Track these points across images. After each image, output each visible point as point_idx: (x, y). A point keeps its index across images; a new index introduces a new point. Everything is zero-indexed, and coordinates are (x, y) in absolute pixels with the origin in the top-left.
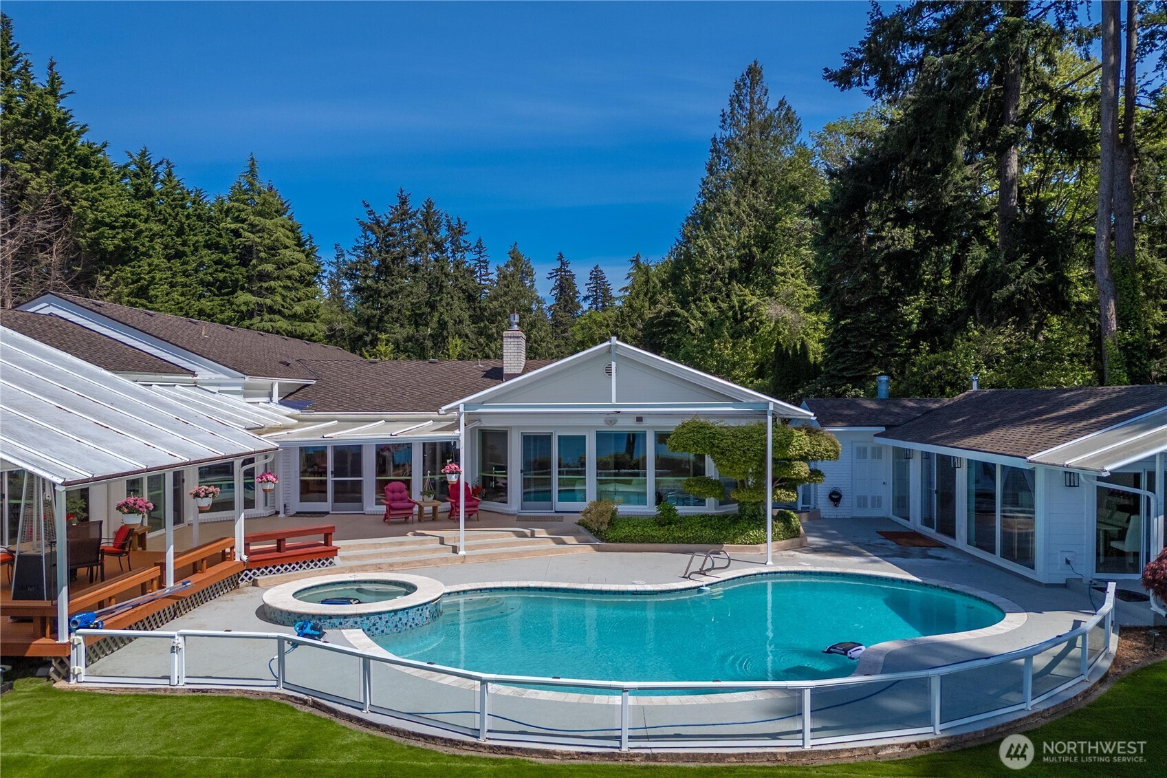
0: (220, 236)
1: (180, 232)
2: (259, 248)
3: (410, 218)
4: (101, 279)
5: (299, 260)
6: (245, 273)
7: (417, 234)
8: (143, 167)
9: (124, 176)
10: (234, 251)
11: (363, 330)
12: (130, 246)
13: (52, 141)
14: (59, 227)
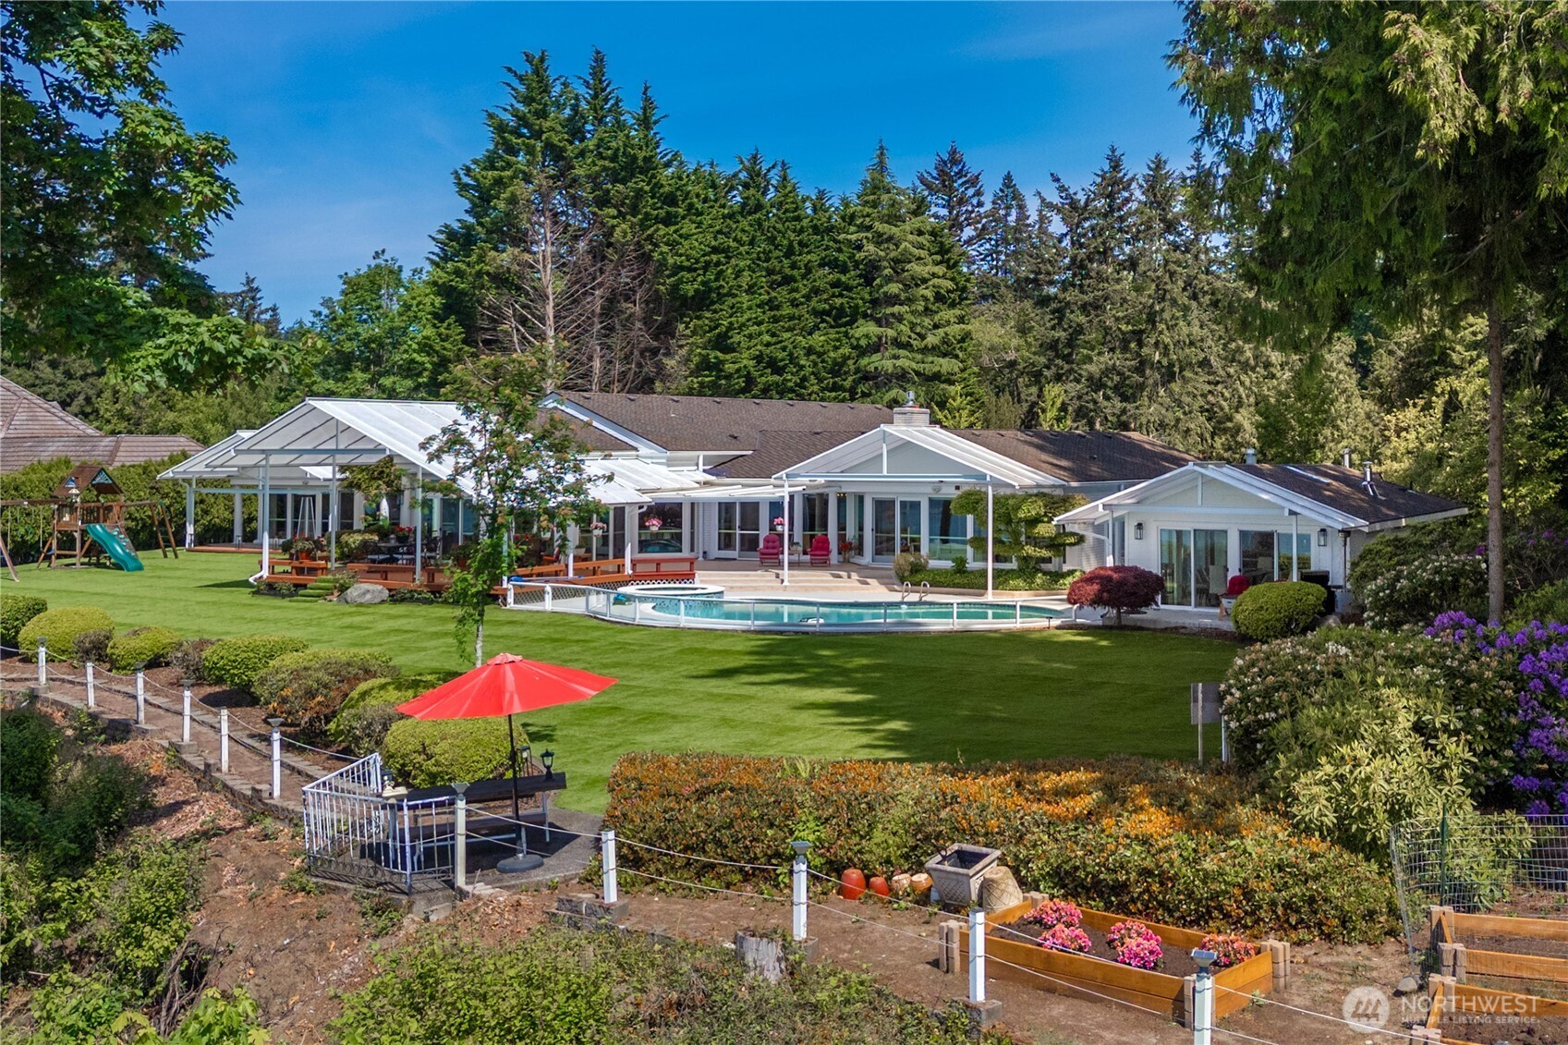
0: (840, 251)
1: (790, 252)
2: (885, 264)
3: (1124, 189)
4: (682, 327)
5: (934, 275)
6: (867, 297)
7: (1136, 210)
8: (754, 174)
9: (732, 188)
10: (856, 267)
11: (1043, 360)
12: (710, 288)
13: (636, 183)
14: (642, 274)
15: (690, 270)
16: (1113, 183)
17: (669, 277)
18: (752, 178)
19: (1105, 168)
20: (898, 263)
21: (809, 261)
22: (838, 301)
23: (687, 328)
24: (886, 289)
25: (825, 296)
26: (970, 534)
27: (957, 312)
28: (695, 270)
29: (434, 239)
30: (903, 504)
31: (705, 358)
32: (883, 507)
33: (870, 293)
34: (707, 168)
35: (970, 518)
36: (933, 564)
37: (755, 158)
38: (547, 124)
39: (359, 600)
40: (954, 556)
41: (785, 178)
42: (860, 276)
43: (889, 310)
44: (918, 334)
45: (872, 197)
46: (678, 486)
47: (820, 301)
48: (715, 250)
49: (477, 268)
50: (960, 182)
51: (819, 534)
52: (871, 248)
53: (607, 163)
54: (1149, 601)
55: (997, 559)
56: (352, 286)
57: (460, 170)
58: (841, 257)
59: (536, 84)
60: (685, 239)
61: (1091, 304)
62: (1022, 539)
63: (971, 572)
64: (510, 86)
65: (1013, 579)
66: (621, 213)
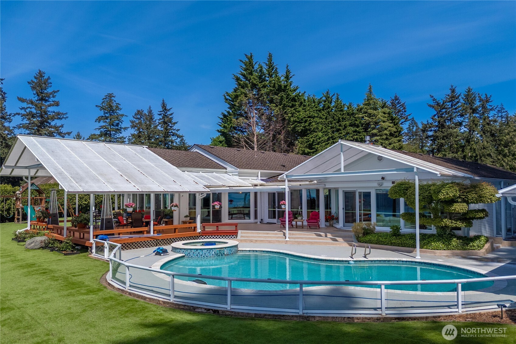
0: (356, 120)
1: (339, 121)
2: (372, 123)
3: (456, 99)
4: (297, 142)
5: (389, 126)
7: (461, 105)
8: (327, 97)
9: (320, 102)
10: (362, 126)
12: (307, 129)
13: (281, 94)
14: (283, 125)
15: (299, 122)
16: (453, 98)
17: (292, 125)
18: (327, 99)
19: (449, 92)
20: (376, 123)
21: (346, 124)
23: (299, 142)
24: (372, 132)
25: (351, 135)
26: (402, 211)
27: (398, 138)
28: (301, 123)
31: (304, 151)
32: (349, 196)
33: (367, 134)
34: (312, 97)
35: (402, 200)
36: (378, 229)
37: (328, 93)
38: (252, 77)
40: (392, 224)
41: (338, 99)
42: (364, 129)
45: (367, 103)
47: (349, 137)
48: (309, 117)
49: (230, 125)
51: (316, 211)
52: (367, 118)
53: (271, 88)
55: (422, 227)
57: (225, 95)
58: (357, 122)
59: (249, 65)
60: (298, 112)
61: (446, 136)
62: (440, 214)
63: (404, 235)
64: (241, 66)
65: (434, 242)
66: (276, 105)
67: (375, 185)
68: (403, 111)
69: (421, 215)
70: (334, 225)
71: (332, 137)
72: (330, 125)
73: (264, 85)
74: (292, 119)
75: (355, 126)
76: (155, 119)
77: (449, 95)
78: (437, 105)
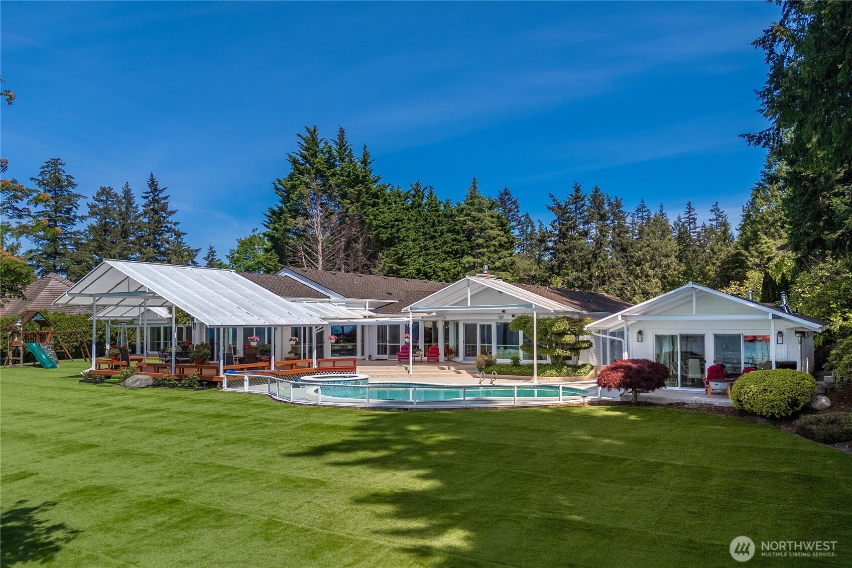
0: (456, 225)
1: (433, 225)
2: (477, 230)
3: (581, 200)
4: (381, 254)
5: (499, 235)
6: (468, 245)
7: (587, 209)
8: (417, 191)
9: (408, 197)
10: (464, 232)
11: (547, 275)
12: (394, 236)
13: (359, 187)
14: (362, 230)
15: (384, 228)
16: (577, 198)
17: (374, 231)
18: (416, 193)
19: (573, 191)
20: (482, 230)
21: (442, 229)
22: (455, 247)
23: (383, 255)
24: (477, 241)
25: (450, 245)
26: (521, 343)
27: (509, 251)
28: (387, 228)
29: (265, 215)
30: (482, 327)
31: (391, 268)
32: (470, 329)
33: (470, 244)
34: (396, 188)
35: (521, 333)
36: (499, 361)
37: (418, 184)
38: (316, 161)
39: (132, 385)
40: (512, 356)
41: (431, 193)
42: (466, 236)
43: (478, 251)
44: (492, 262)
45: (470, 201)
46: (350, 317)
47: (447, 247)
48: (397, 220)
49: (284, 227)
50: (509, 203)
51: (434, 344)
52: (470, 223)
53: (344, 178)
54: (660, 384)
55: (540, 358)
56: (242, 244)
57: (276, 182)
58: (457, 228)
59: (312, 142)
60: (382, 214)
61: (568, 250)
62: (554, 345)
63: (523, 365)
64: (299, 143)
65: (549, 370)
66: (352, 202)
67: (496, 317)
68: (516, 211)
69: (539, 347)
70: (452, 360)
71: (425, 246)
72: (422, 230)
73: (333, 172)
74: (374, 223)
75: (455, 232)
76: (136, 203)
77: (572, 195)
78: (558, 207)
